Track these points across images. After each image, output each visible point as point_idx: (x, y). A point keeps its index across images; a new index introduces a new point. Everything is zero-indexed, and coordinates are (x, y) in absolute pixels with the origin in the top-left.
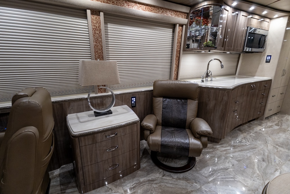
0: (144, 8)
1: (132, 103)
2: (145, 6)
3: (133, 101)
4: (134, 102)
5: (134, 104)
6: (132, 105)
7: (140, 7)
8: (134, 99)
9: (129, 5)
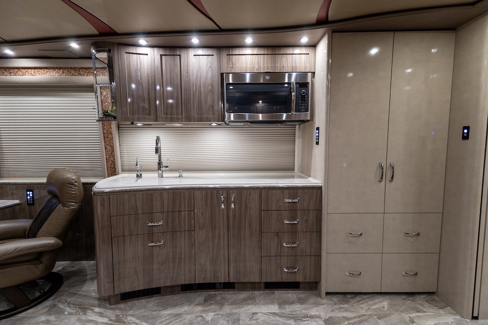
0: (32, 72)
1: (27, 199)
2: (33, 70)
3: (28, 195)
4: (31, 198)
5: (30, 201)
6: (28, 201)
7: (27, 72)
8: (31, 193)
9: (10, 73)
